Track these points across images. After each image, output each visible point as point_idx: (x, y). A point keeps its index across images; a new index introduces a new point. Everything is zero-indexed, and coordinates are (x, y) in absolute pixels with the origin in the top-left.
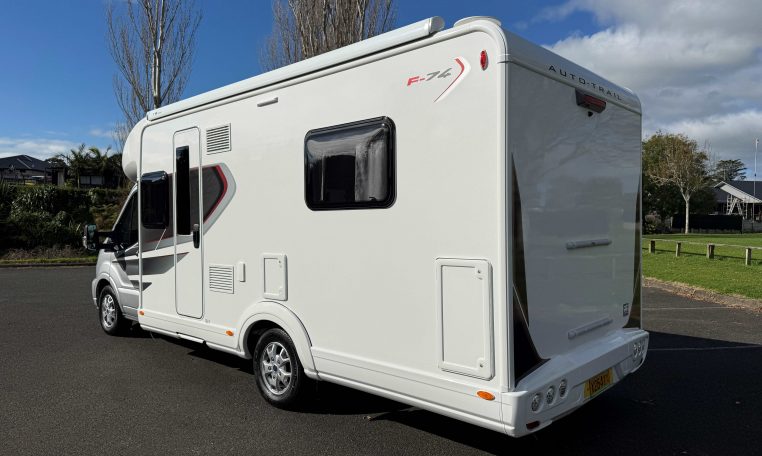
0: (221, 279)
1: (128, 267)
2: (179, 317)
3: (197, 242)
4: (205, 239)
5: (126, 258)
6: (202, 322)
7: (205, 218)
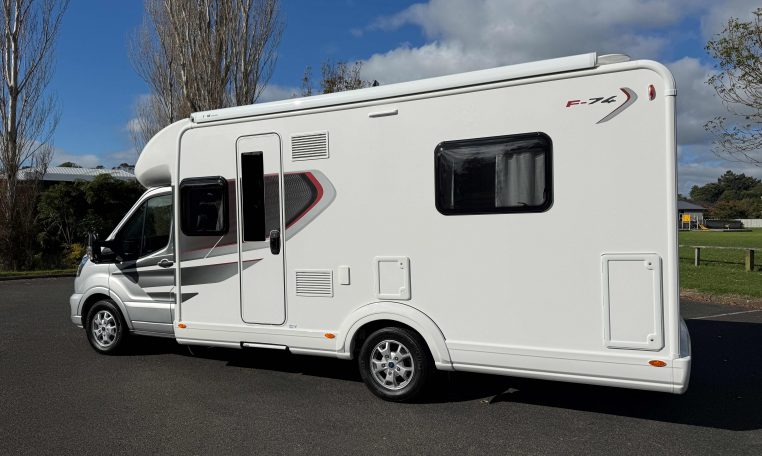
0: (316, 284)
1: (141, 278)
2: (245, 326)
3: (275, 247)
4: (289, 245)
5: (139, 269)
6: (285, 328)
7: (288, 225)
